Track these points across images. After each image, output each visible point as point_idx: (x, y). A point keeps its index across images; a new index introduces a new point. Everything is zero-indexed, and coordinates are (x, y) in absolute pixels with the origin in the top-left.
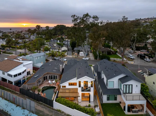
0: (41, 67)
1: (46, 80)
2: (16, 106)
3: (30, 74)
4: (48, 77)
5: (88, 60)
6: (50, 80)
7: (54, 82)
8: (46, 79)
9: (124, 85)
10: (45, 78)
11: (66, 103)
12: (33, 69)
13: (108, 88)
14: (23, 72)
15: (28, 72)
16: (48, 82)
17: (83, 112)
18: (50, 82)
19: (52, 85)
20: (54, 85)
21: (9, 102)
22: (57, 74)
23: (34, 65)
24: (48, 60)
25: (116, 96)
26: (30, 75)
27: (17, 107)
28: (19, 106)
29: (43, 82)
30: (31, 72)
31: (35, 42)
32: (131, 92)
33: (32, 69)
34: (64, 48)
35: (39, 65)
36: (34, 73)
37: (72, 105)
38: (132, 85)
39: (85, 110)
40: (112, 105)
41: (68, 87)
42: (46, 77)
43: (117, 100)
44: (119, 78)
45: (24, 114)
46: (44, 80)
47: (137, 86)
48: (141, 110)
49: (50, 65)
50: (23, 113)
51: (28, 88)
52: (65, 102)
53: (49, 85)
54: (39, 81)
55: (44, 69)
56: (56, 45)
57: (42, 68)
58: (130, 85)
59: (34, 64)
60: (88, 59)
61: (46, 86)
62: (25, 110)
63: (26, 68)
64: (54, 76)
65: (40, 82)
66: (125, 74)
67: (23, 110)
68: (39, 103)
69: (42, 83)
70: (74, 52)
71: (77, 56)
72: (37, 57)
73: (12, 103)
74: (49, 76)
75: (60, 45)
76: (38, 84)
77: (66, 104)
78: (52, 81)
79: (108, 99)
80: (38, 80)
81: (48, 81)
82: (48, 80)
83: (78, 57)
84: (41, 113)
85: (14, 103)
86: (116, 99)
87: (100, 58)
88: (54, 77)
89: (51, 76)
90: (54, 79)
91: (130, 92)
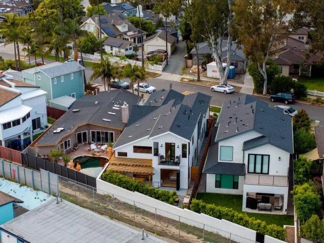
0: (69, 108)
1: (83, 143)
2: (19, 185)
3: (39, 126)
4: (89, 134)
5: (231, 93)
6: (95, 143)
7: (103, 147)
8: (85, 139)
9: (249, 155)
10: (81, 138)
11: (121, 181)
12: (48, 115)
13: (219, 161)
14: (24, 119)
15: (34, 121)
16: (90, 147)
17: (152, 197)
18: (93, 146)
19: (97, 155)
20: (103, 155)
21: (2, 178)
22: (113, 130)
23: (50, 101)
24: (93, 89)
25: (235, 180)
26: (42, 129)
27: (22, 187)
28: (26, 185)
29: (75, 145)
30: (44, 121)
31: (45, 14)
32: (267, 172)
33: (45, 112)
34: (156, 44)
35: (65, 102)
36: (50, 125)
37: (132, 185)
38: (269, 156)
39: (155, 193)
40: (223, 197)
41: (131, 155)
42: (85, 134)
43: (238, 189)
44: (246, 140)
45: (38, 198)
46: (80, 141)
47: (280, 158)
48: (280, 208)
49: (96, 102)
50: (36, 196)
51: (40, 156)
52: (119, 179)
53: (93, 154)
54: (66, 142)
55: (78, 114)
56: (126, 29)
57: (74, 110)
58: (265, 157)
59: (51, 99)
60: (228, 91)
61: (83, 155)
62: (38, 192)
63: (31, 109)
64: (107, 133)
65: (69, 145)
66: (260, 132)
67: (36, 191)
68: (68, 184)
69: (74, 149)
70: (190, 62)
71: (196, 78)
72: (59, 77)
73: (9, 179)
74: (93, 133)
75: (144, 29)
76: (64, 150)
77: (121, 183)
78: (99, 146)
79: (218, 184)
80: (63, 139)
81: (88, 145)
82: (90, 144)
83: (199, 80)
84: (71, 198)
85: (13, 181)
86: (235, 186)
87: (272, 90)
88: (104, 136)
89: (98, 133)
90: (107, 141)
91: (265, 171)
